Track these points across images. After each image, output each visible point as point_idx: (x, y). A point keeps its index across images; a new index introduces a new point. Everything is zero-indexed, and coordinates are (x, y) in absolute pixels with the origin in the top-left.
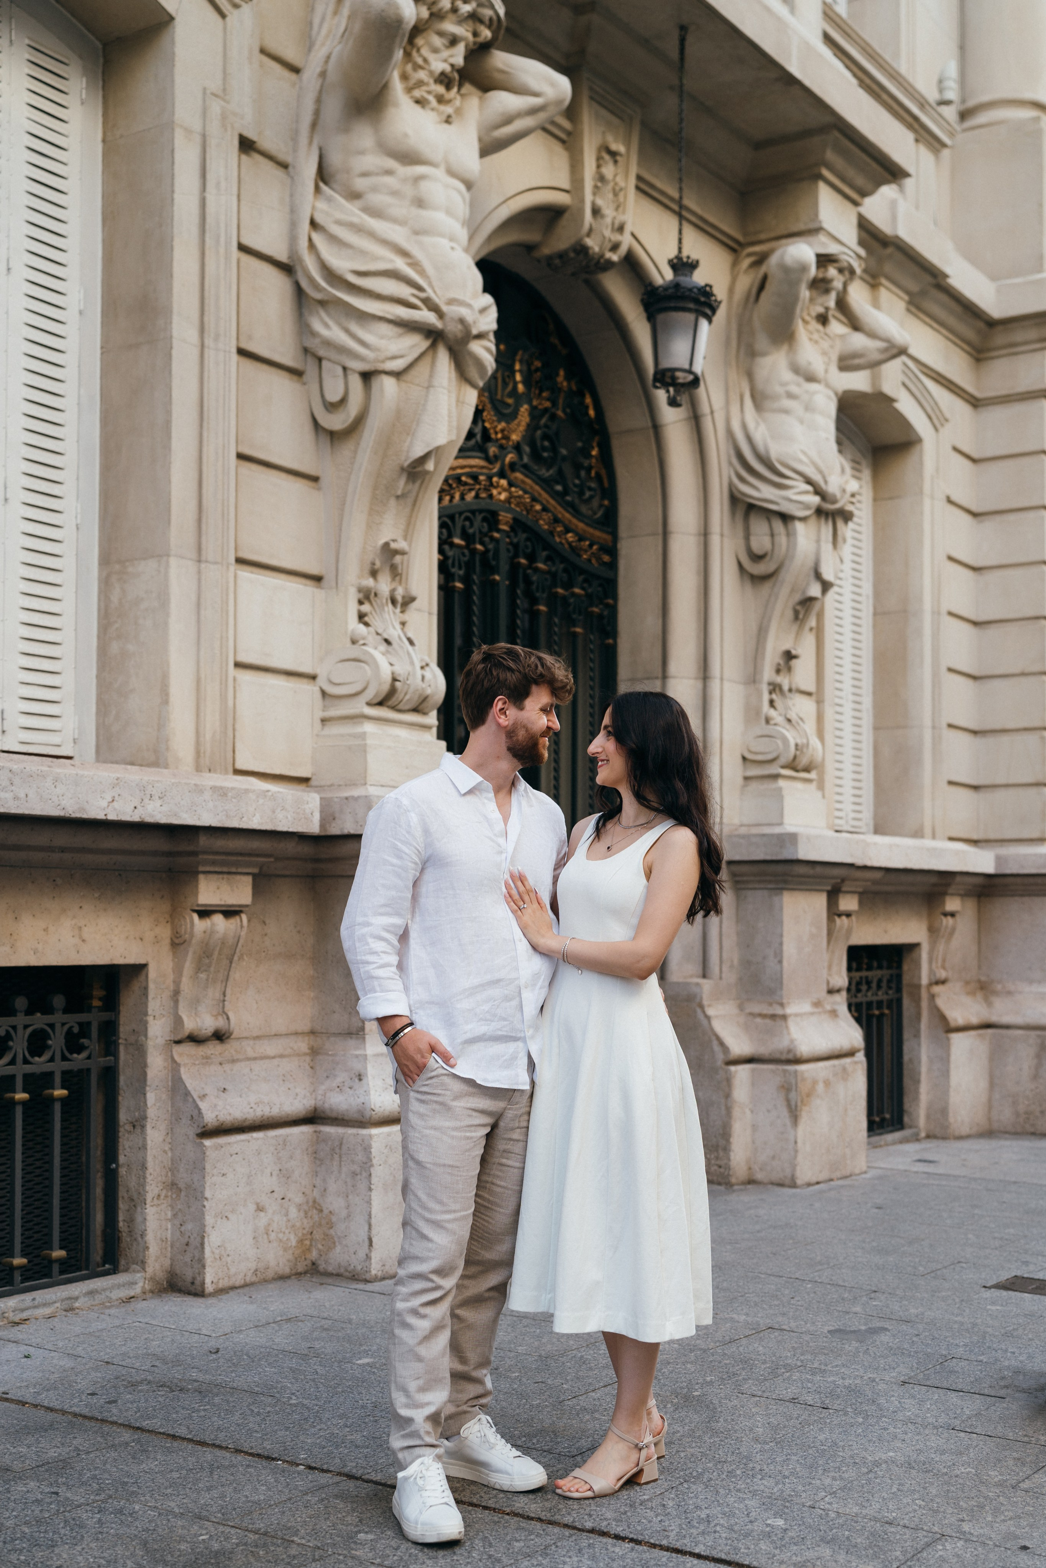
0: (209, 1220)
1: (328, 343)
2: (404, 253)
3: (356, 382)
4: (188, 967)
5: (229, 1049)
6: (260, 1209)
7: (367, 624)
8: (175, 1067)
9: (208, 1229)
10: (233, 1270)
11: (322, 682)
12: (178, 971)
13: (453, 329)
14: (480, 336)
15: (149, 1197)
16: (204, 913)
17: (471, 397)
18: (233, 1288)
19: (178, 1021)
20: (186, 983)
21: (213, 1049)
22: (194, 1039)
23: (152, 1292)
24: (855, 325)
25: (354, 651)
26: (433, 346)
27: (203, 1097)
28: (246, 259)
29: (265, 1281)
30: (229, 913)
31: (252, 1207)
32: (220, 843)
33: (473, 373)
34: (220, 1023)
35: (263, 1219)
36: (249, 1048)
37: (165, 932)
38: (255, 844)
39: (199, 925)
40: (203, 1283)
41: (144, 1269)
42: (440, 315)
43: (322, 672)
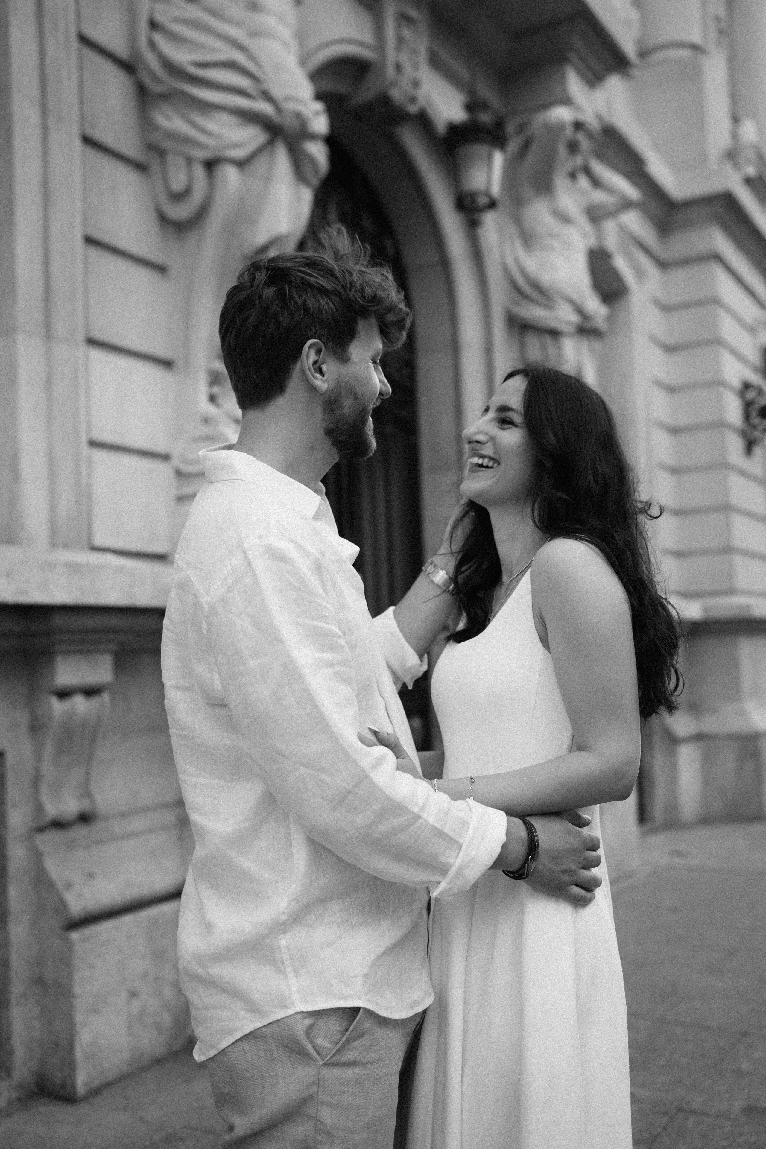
0: (79, 1017)
1: (172, 135)
2: (241, 48)
3: (199, 172)
4: (49, 748)
5: (96, 829)
6: (133, 994)
7: (218, 405)
8: (37, 857)
9: (78, 1028)
10: (106, 1065)
11: (176, 462)
12: (38, 756)
13: (289, 123)
14: (313, 137)
15: (13, 998)
16: (64, 694)
17: (307, 196)
18: (107, 1085)
19: (39, 809)
20: (47, 769)
21: (79, 832)
22: (58, 824)
23: (19, 1100)
24: (596, 182)
25: (206, 430)
26: (271, 143)
27: (69, 886)
28: (87, 52)
29: (142, 1069)
30: (90, 692)
31: (124, 995)
32: (75, 622)
33: (308, 170)
34: (84, 805)
35: (136, 1006)
36: (117, 827)
37: (23, 717)
38: (113, 621)
39: (58, 707)
40: (73, 1087)
41: (9, 1077)
42: (279, 109)
43: (175, 451)
